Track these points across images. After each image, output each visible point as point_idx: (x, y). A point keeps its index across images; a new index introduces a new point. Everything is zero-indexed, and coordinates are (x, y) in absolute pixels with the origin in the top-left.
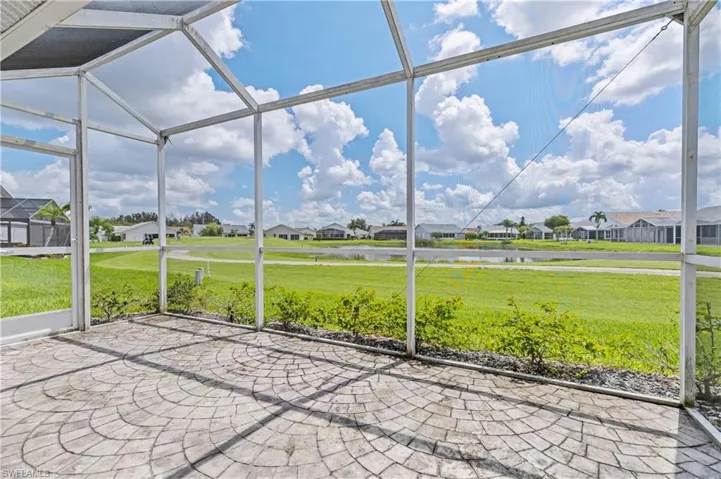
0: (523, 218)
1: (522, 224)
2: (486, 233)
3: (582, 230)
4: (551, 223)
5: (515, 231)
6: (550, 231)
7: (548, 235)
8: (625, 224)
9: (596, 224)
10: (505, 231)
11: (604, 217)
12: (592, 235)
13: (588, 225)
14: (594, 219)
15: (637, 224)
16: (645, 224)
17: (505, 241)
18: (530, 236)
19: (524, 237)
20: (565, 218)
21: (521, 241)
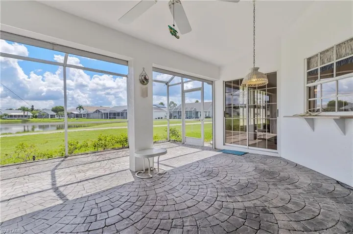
0: (33, 106)
1: (32, 109)
2: (6, 115)
3: (72, 113)
4: (56, 110)
5: (30, 114)
6: (55, 114)
7: (52, 116)
8: (91, 111)
9: (79, 111)
10: (23, 114)
11: (83, 108)
12: (77, 116)
13: (75, 111)
14: (78, 109)
15: (96, 111)
16: (99, 111)
17: (24, 119)
18: (41, 116)
19: (36, 117)
20: (63, 107)
21: (34, 119)
